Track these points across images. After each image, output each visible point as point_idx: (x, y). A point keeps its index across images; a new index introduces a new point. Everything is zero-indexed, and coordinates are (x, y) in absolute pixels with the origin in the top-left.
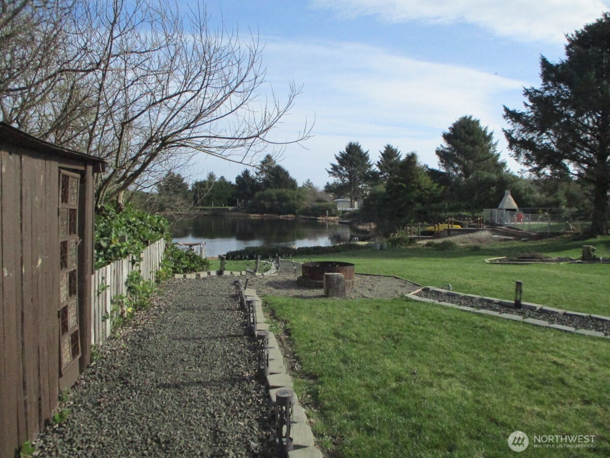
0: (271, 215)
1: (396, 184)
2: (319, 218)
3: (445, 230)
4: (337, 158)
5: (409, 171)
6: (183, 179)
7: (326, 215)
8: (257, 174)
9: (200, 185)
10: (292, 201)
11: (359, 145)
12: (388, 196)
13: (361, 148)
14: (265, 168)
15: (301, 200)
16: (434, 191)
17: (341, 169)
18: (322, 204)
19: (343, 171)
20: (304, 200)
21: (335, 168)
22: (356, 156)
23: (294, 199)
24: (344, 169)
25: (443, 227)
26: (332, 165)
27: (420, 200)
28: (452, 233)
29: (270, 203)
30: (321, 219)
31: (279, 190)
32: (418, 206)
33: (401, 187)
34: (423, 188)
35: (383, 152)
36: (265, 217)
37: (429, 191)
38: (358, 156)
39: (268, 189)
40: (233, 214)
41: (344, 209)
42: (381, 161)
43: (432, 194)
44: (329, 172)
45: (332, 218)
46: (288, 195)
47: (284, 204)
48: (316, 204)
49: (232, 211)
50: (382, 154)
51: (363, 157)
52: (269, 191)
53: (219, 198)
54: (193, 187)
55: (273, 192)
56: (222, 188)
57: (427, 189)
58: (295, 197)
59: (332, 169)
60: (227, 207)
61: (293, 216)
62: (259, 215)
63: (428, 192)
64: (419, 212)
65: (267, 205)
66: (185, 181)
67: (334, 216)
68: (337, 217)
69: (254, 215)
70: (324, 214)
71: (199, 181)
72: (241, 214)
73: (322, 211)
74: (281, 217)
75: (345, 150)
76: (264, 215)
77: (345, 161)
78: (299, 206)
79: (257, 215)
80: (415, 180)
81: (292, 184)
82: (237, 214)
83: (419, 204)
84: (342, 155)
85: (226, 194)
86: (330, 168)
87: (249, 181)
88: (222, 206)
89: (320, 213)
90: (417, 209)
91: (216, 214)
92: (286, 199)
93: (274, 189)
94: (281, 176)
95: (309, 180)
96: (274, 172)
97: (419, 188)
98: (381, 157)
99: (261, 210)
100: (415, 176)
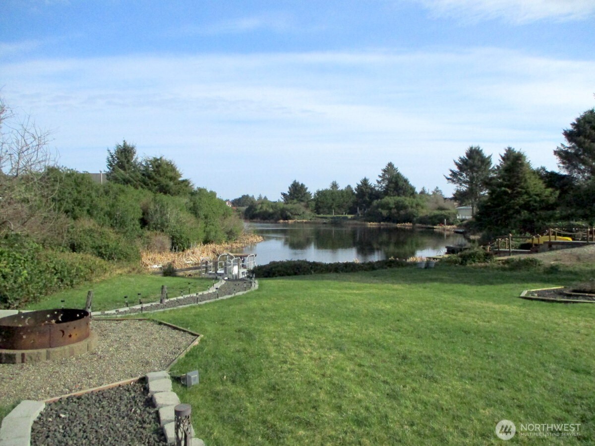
0: (389, 224)
1: (498, 189)
2: (435, 227)
3: (545, 243)
4: (456, 164)
5: (515, 174)
6: (307, 188)
7: (443, 224)
8: (378, 182)
9: (321, 194)
10: (410, 209)
11: (480, 149)
12: (489, 204)
13: (483, 152)
14: (387, 176)
15: (419, 208)
16: (546, 196)
17: (461, 175)
18: (443, 212)
19: (464, 177)
20: (422, 208)
21: (454, 174)
22: (476, 162)
23: (412, 207)
24: (464, 175)
25: (543, 239)
26: (451, 171)
27: (526, 206)
28: (554, 246)
29: (387, 211)
30: (438, 228)
31: (398, 198)
32: (525, 214)
33: (505, 193)
34: (532, 193)
35: (503, 155)
36: (382, 225)
37: (540, 197)
38: (479, 160)
39: (387, 197)
40: (351, 222)
41: (464, 217)
42: (500, 164)
43: (542, 201)
44: (448, 179)
45: (449, 227)
46: (407, 203)
47: (402, 212)
48: (437, 212)
49: (352, 219)
50: (503, 158)
51: (486, 162)
52: (387, 199)
53: (340, 206)
54: (315, 196)
55: (390, 200)
56: (343, 196)
57: (537, 195)
58: (414, 205)
59: (451, 175)
60: (347, 215)
61: (411, 224)
62: (376, 223)
63: (538, 199)
64: (525, 221)
65: (385, 213)
66: (308, 191)
67: (452, 224)
68: (455, 226)
69: (371, 223)
70: (441, 222)
71: (321, 190)
72: (358, 222)
73: (440, 220)
74: (399, 225)
75: (465, 155)
76: (382, 223)
77: (465, 167)
78: (417, 214)
79: (374, 224)
80: (522, 184)
81: (411, 192)
82: (355, 222)
83: (526, 212)
84: (462, 160)
85: (347, 202)
86: (448, 174)
87: (368, 190)
88: (343, 214)
89: (438, 221)
90: (522, 218)
91: (335, 223)
92: (404, 207)
93: (392, 197)
94: (401, 183)
95: (437, 188)
96: (393, 180)
97: (527, 193)
98: (502, 160)
99: (379, 218)
100: (523, 180)
